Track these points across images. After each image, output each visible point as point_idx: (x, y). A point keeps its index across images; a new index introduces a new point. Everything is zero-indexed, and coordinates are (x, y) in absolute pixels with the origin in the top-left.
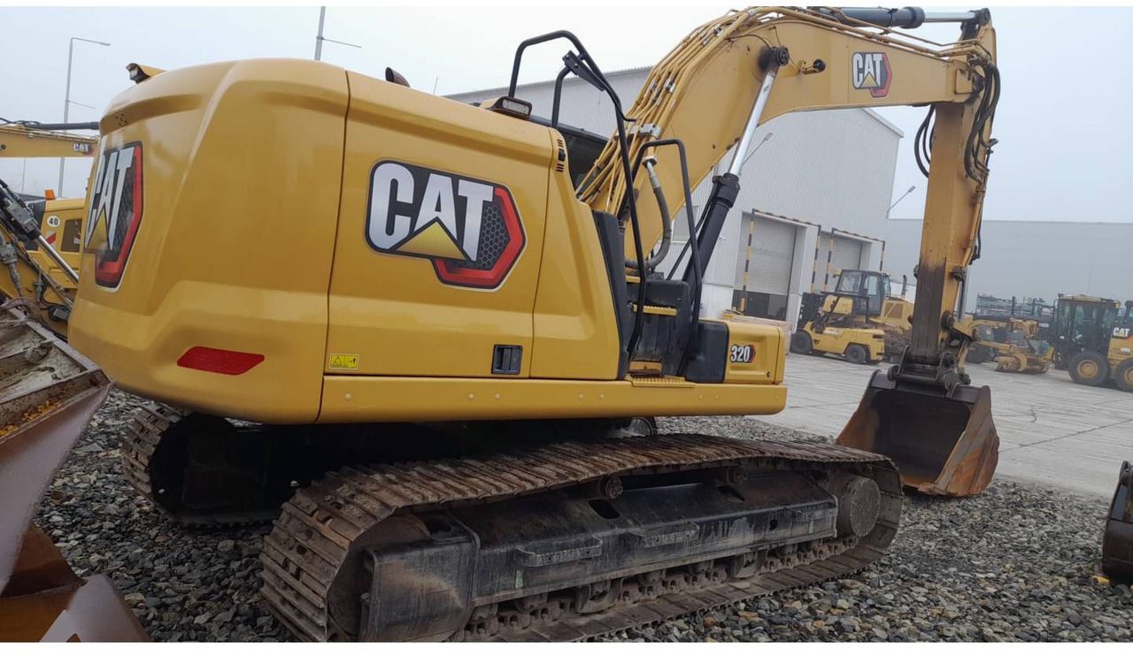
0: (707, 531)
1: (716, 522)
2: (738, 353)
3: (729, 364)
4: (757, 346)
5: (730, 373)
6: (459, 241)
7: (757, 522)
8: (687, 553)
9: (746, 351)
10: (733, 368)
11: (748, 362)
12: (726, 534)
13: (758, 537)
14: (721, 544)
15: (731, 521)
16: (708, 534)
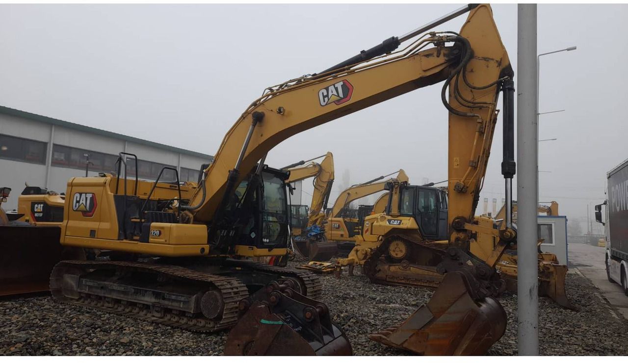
0: (137, 292)
1: (141, 290)
2: (154, 233)
3: (150, 237)
4: (162, 230)
5: (151, 240)
6: (86, 207)
7: (157, 295)
8: (130, 297)
9: (158, 232)
10: (152, 238)
11: (159, 236)
12: (144, 296)
13: (156, 301)
14: (142, 298)
15: (146, 291)
16: (137, 293)
